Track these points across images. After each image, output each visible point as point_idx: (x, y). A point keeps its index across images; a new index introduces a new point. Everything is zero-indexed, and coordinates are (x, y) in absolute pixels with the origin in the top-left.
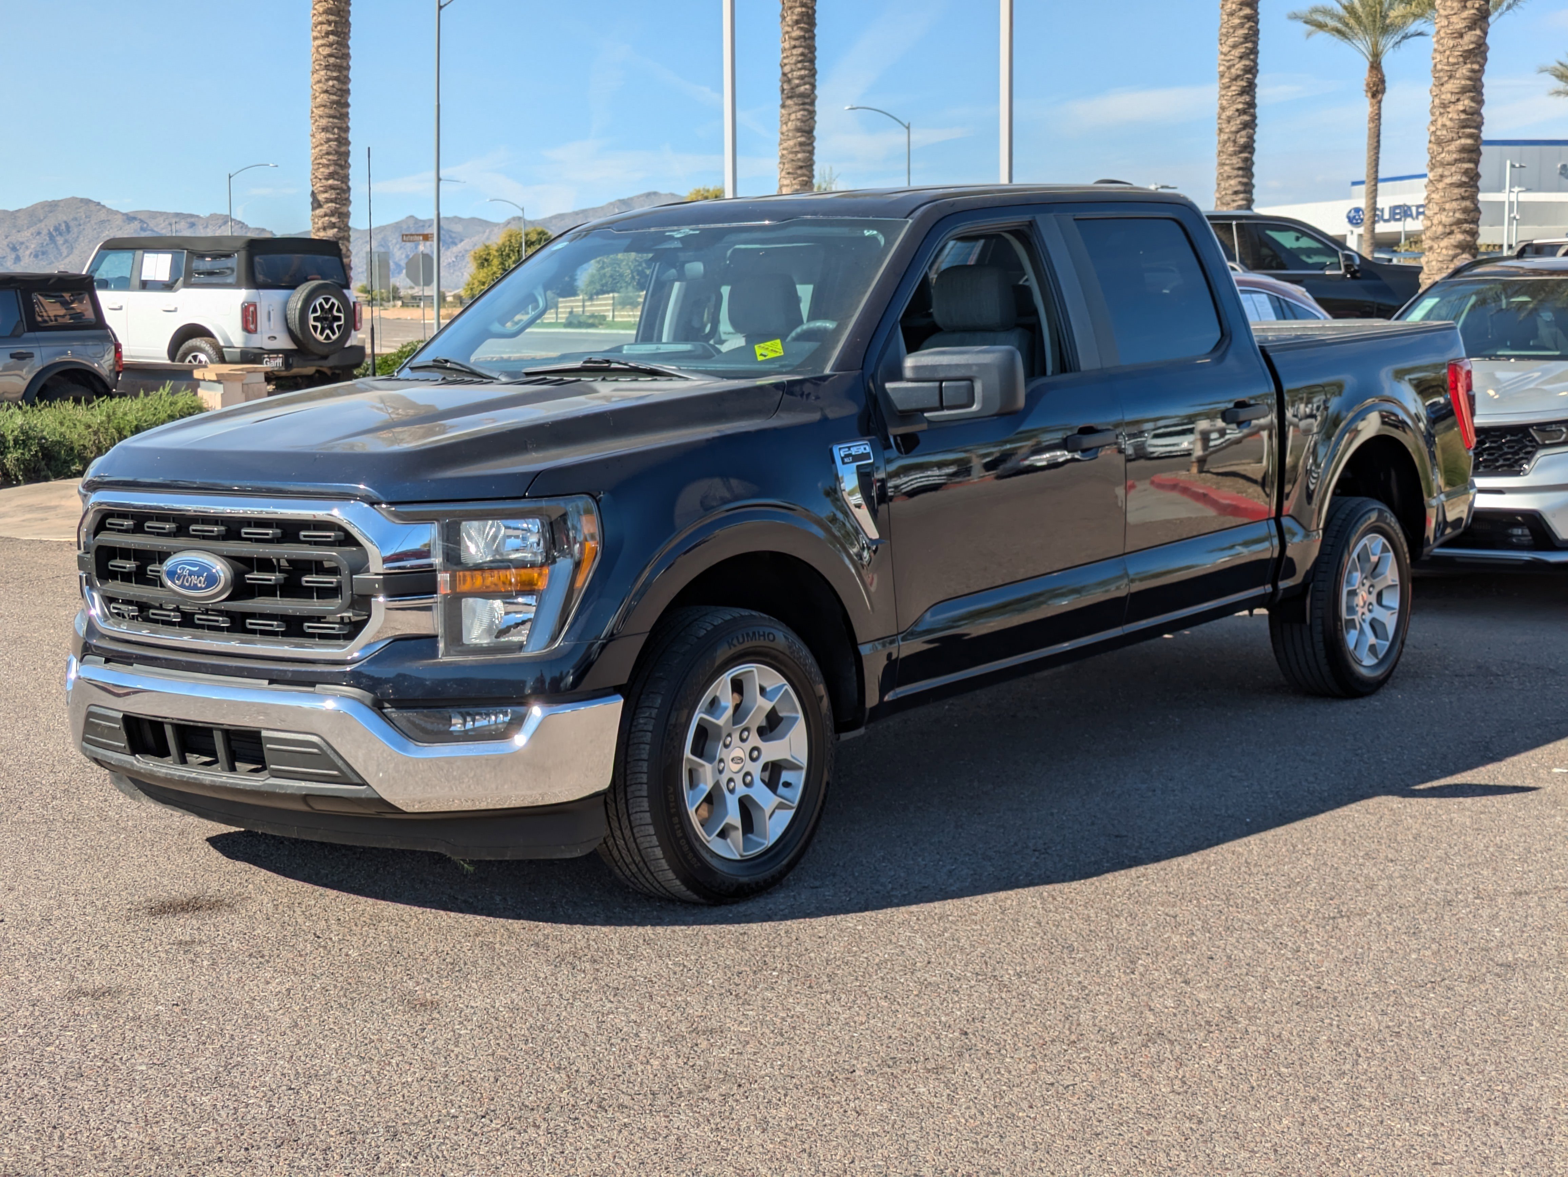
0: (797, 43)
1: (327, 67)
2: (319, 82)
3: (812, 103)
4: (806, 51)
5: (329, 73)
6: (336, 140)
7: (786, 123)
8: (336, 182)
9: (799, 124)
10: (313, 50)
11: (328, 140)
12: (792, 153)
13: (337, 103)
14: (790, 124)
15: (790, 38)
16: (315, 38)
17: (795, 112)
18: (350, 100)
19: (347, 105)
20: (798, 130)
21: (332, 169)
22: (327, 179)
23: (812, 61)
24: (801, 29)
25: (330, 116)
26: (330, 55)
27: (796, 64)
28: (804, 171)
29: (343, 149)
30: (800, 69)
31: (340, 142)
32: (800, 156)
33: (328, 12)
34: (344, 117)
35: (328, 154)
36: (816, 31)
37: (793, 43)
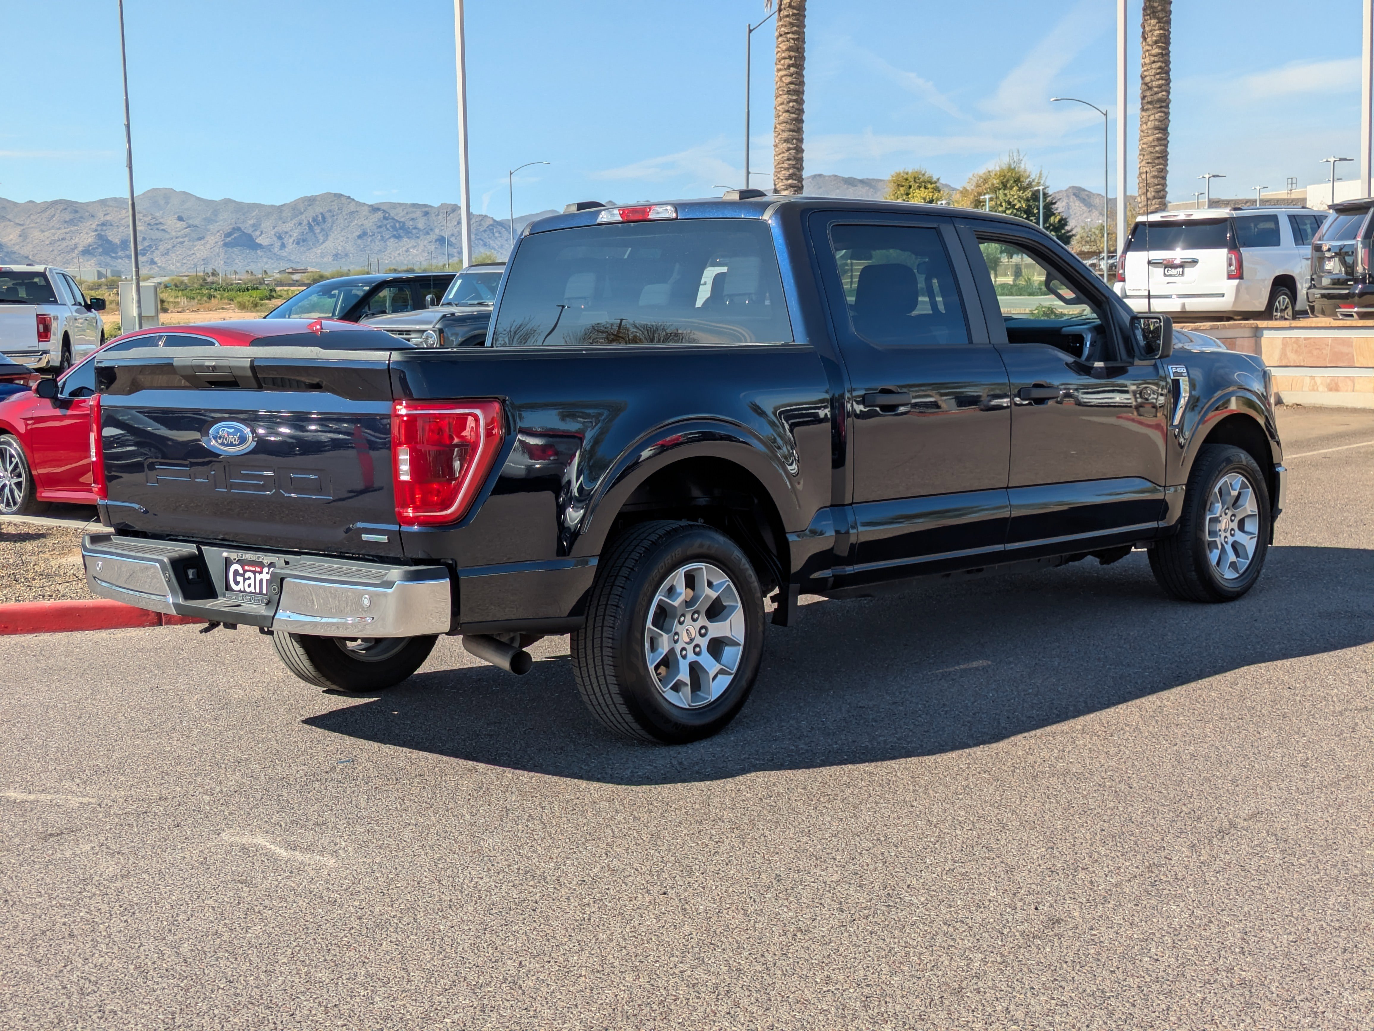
0: (1156, 59)
1: (788, 92)
2: (782, 104)
3: (1167, 107)
4: (1164, 65)
5: (790, 97)
6: (794, 149)
7: (1146, 123)
8: (794, 182)
9: (1157, 123)
10: (777, 79)
11: (789, 149)
12: (1151, 146)
13: (796, 120)
14: (1149, 123)
15: (1149, 55)
16: (779, 70)
17: (1154, 114)
18: (804, 118)
19: (802, 121)
20: (1156, 128)
21: (791, 171)
22: (787, 179)
23: (1167, 73)
24: (1160, 47)
25: (790, 131)
26: (791, 83)
27: (1154, 75)
28: (1161, 161)
29: (799, 156)
30: (1158, 80)
31: (797, 150)
32: (1157, 149)
33: (789, 49)
34: (799, 130)
35: (788, 159)
36: (1170, 49)
37: (1153, 59)
